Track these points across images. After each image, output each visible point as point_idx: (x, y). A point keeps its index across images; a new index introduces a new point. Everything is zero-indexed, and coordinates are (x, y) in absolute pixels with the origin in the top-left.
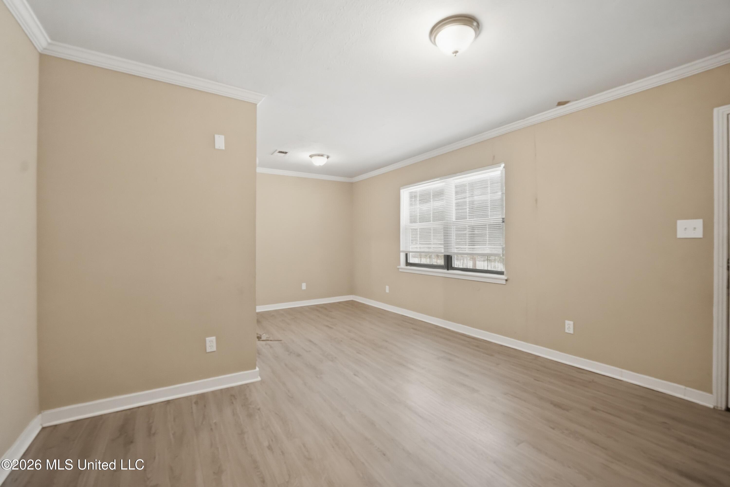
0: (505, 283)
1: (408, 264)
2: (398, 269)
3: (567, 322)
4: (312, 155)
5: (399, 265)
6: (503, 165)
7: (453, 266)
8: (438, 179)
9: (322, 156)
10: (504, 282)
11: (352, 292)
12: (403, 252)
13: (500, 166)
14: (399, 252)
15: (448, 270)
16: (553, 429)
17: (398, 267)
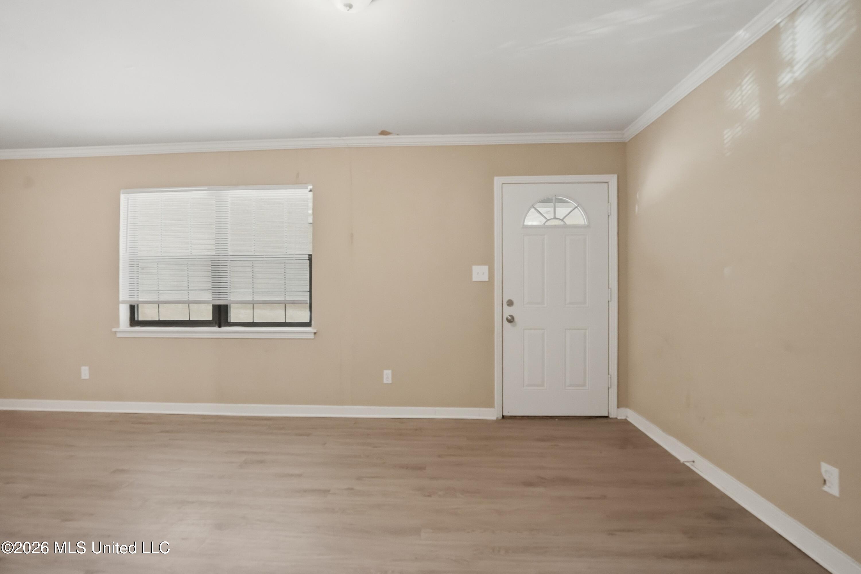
0: (313, 338)
3: (386, 372)
8: (206, 188)
10: (312, 336)
12: (124, 302)
14: (117, 303)
15: (220, 326)
16: (429, 496)
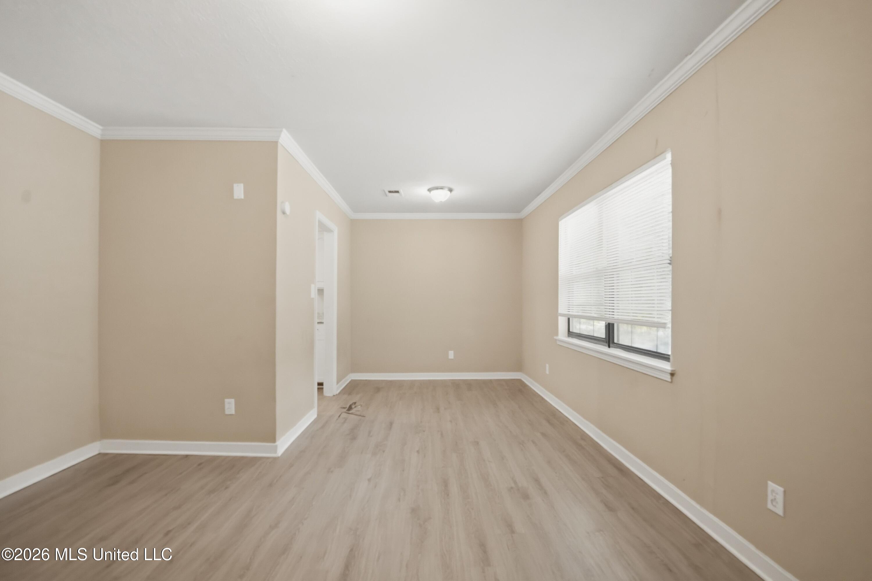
1: (570, 334)
2: (556, 340)
4: (431, 189)
5: (557, 334)
6: (669, 156)
7: (616, 341)
9: (442, 188)
11: (519, 367)
13: (665, 158)
17: (555, 337)
